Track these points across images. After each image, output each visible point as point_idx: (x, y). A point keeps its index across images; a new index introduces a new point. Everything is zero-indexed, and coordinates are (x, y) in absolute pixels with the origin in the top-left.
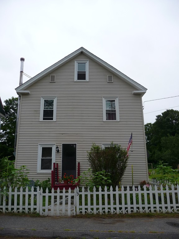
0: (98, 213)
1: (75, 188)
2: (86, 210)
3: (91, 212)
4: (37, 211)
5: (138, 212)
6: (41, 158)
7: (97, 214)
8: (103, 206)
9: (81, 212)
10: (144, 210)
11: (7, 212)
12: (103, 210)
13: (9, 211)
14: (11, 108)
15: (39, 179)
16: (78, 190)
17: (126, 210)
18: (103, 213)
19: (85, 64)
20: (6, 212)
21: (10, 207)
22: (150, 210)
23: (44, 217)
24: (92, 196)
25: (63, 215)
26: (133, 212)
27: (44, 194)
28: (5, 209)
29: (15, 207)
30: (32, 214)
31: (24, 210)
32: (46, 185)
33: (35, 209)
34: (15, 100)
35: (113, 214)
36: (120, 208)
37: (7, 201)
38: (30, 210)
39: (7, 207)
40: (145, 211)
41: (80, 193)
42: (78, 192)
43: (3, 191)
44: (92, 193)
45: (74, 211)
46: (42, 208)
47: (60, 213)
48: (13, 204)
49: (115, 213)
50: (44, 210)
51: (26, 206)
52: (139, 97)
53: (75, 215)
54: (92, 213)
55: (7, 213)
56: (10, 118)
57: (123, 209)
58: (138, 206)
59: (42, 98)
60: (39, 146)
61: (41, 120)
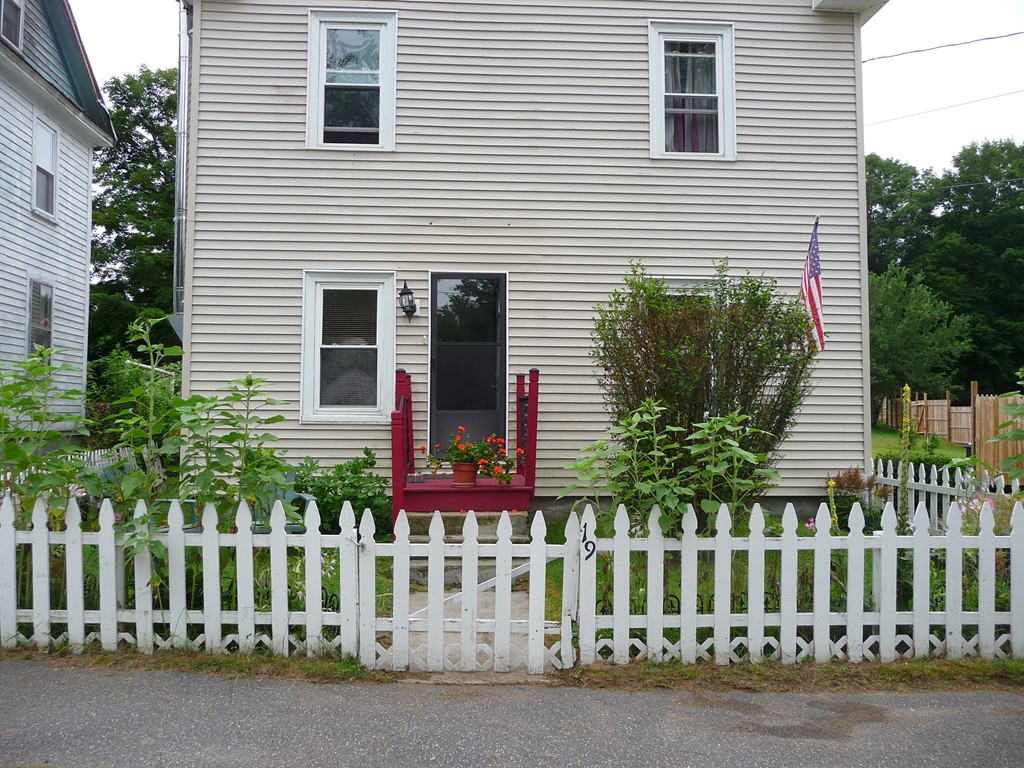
0: (706, 656)
1: (573, 515)
2: (637, 642)
3: (665, 651)
4: (346, 641)
5: (937, 652)
6: (319, 344)
7: (699, 660)
8: (739, 620)
9: (606, 652)
10: (973, 641)
11: (163, 644)
12: (738, 640)
13: (175, 639)
14: (138, 121)
15: (312, 455)
16: (592, 526)
17: (872, 639)
18: (736, 659)
20: (156, 646)
21: (178, 616)
22: (1008, 642)
23: (388, 677)
24: (673, 560)
25: (498, 666)
26: (908, 654)
27: (384, 549)
28: (150, 628)
29: (212, 615)
30: (312, 660)
31: (265, 638)
32: (355, 487)
33: (332, 631)
34: (156, 81)
35: (792, 660)
36: (837, 632)
37: (161, 586)
38: (303, 639)
39: (159, 617)
40: (977, 647)
41: (603, 545)
42: (591, 536)
43: (133, 527)
44: (672, 545)
45: (566, 645)
46: (371, 625)
47: (481, 656)
48: (195, 601)
49: (803, 654)
50: (385, 639)
51: (280, 616)
52: (848, 30)
53: (568, 663)
54: (667, 657)
55: (165, 652)
56: (136, 169)
57: (854, 635)
58: (937, 617)
59: (312, 21)
60: (307, 283)
61: (313, 138)
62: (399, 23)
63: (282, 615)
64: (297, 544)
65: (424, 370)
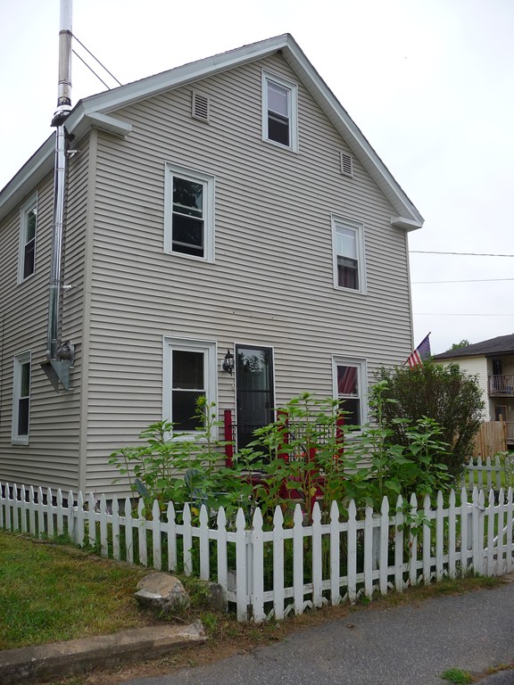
4: (475, 566)
6: (171, 388)
19: (286, 92)
29: (427, 561)
31: (445, 571)
52: (403, 237)
59: (167, 169)
60: (165, 345)
61: (168, 248)
62: (216, 184)
63: (453, 556)
64: (459, 513)
65: (233, 407)
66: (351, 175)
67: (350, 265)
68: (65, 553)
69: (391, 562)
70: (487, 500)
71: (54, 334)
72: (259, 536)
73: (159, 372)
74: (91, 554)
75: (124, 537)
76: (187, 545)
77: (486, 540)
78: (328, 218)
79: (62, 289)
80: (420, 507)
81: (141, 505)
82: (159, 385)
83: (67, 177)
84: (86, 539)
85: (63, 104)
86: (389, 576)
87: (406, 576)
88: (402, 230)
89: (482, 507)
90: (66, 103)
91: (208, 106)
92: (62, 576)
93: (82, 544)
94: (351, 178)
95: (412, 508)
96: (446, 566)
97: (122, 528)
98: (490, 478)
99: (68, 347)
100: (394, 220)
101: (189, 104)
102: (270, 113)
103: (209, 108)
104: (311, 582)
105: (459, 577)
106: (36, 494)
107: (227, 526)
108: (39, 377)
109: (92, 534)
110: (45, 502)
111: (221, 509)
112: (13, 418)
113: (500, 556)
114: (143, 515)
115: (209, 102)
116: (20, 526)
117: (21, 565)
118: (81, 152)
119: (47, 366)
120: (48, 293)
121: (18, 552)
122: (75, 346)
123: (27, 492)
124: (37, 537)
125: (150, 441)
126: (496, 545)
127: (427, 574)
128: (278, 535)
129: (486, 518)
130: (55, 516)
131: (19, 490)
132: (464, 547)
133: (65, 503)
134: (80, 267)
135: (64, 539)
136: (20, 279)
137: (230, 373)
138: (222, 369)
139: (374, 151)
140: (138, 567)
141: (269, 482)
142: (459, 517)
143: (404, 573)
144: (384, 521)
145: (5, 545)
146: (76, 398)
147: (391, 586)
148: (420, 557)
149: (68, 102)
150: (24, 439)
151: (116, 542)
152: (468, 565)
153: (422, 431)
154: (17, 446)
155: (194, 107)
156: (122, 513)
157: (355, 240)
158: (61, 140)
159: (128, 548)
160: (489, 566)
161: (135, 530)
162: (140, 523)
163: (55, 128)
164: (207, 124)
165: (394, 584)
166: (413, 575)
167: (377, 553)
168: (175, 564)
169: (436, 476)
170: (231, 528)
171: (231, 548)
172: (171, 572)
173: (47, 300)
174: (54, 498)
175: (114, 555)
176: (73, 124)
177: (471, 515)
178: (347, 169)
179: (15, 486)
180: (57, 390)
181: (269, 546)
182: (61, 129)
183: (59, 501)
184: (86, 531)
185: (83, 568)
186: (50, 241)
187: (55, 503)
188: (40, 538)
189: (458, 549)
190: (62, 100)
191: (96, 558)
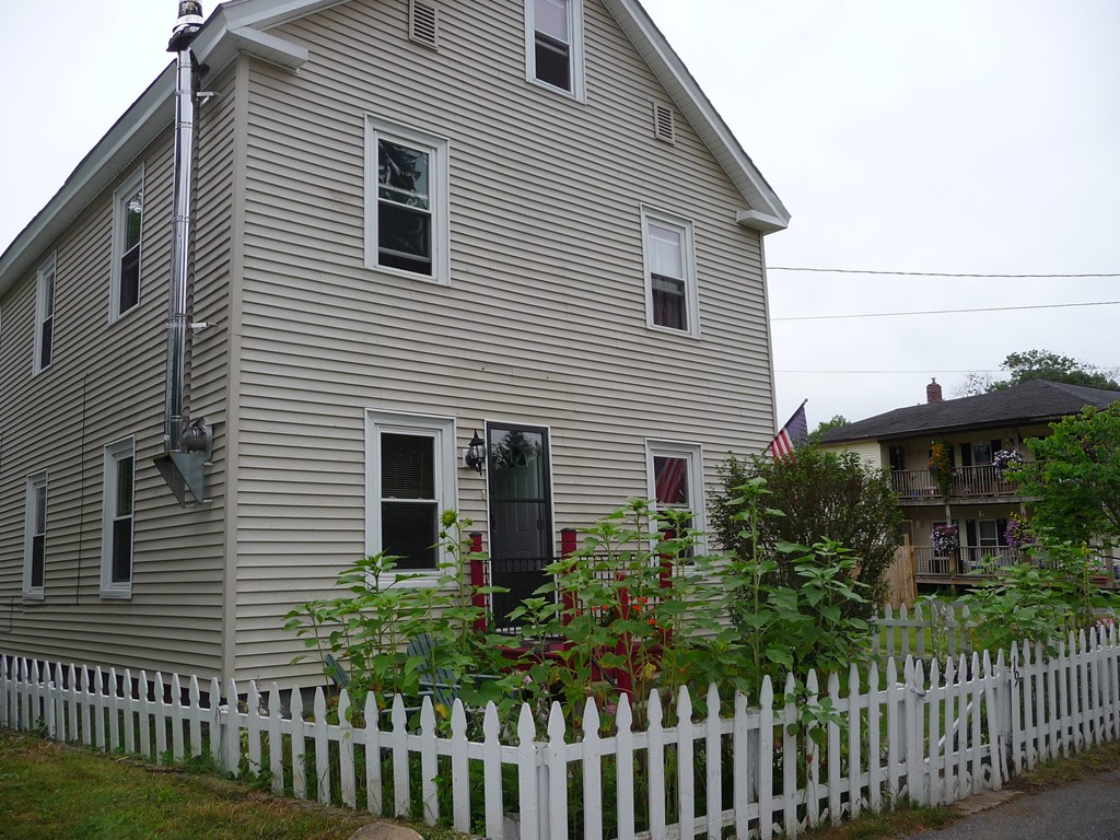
4: (911, 789)
6: (380, 498)
9: (1023, 762)
42: (1016, 667)
52: (757, 244)
59: (368, 126)
60: (369, 424)
61: (371, 258)
62: (450, 153)
63: (877, 773)
64: (883, 701)
65: (484, 528)
66: (672, 141)
67: (672, 289)
68: (207, 789)
69: (778, 789)
70: (927, 678)
71: (176, 408)
72: (559, 752)
73: (358, 469)
74: (255, 790)
75: (313, 757)
76: (429, 770)
77: (927, 747)
78: (635, 211)
79: (189, 330)
80: (823, 694)
81: (344, 701)
82: (359, 492)
83: (196, 139)
84: (244, 764)
85: (188, 12)
86: (774, 813)
87: (802, 811)
88: (754, 232)
89: (920, 690)
90: (194, 12)
91: (436, 21)
92: (204, 831)
93: (236, 771)
94: (671, 145)
95: (811, 694)
96: (865, 791)
97: (310, 743)
98: (906, 640)
99: (200, 429)
100: (742, 216)
101: (404, 18)
102: (538, 36)
103: (437, 24)
104: (648, 829)
105: (886, 809)
106: (151, 685)
107: (501, 736)
108: (149, 483)
109: (254, 754)
110: (168, 699)
111: (491, 705)
112: (102, 554)
113: (949, 771)
114: (347, 718)
115: (437, 15)
116: (122, 743)
117: (130, 814)
118: (221, 95)
119: (164, 462)
120: (165, 336)
121: (120, 789)
122: (214, 427)
123: (135, 682)
124: (154, 760)
125: (356, 589)
126: (942, 753)
127: (836, 807)
128: (591, 749)
129: (927, 708)
130: (186, 723)
131: (120, 679)
132: (893, 758)
133: (205, 700)
134: (222, 291)
135: (203, 764)
136: (114, 315)
137: (479, 470)
138: (465, 464)
139: (709, 101)
140: (341, 811)
141: (566, 656)
142: (883, 708)
143: (798, 807)
144: (766, 719)
145: (96, 777)
146: (215, 516)
147: (778, 829)
148: (824, 778)
149: (197, 10)
150: (124, 589)
151: (298, 767)
152: (901, 788)
153: (821, 562)
154: (110, 601)
155: (412, 22)
156: (308, 715)
157: (680, 247)
158: (186, 75)
159: (320, 776)
160: (932, 789)
161: (333, 747)
162: (342, 732)
163: (175, 55)
164: (435, 52)
165: (782, 826)
166: (813, 809)
167: (754, 773)
168: (408, 805)
169: (847, 639)
170: (508, 738)
171: (510, 774)
172: (401, 818)
173: (164, 348)
174: (185, 692)
175: (295, 790)
176: (206, 47)
177: (902, 703)
178: (666, 130)
179: (113, 672)
180: (182, 504)
181: (575, 768)
182: (185, 55)
183: (195, 696)
184: (244, 748)
185: (243, 816)
186: (168, 247)
187: (185, 700)
188: (159, 763)
189: (884, 762)
190: (186, 6)
191: (264, 797)
